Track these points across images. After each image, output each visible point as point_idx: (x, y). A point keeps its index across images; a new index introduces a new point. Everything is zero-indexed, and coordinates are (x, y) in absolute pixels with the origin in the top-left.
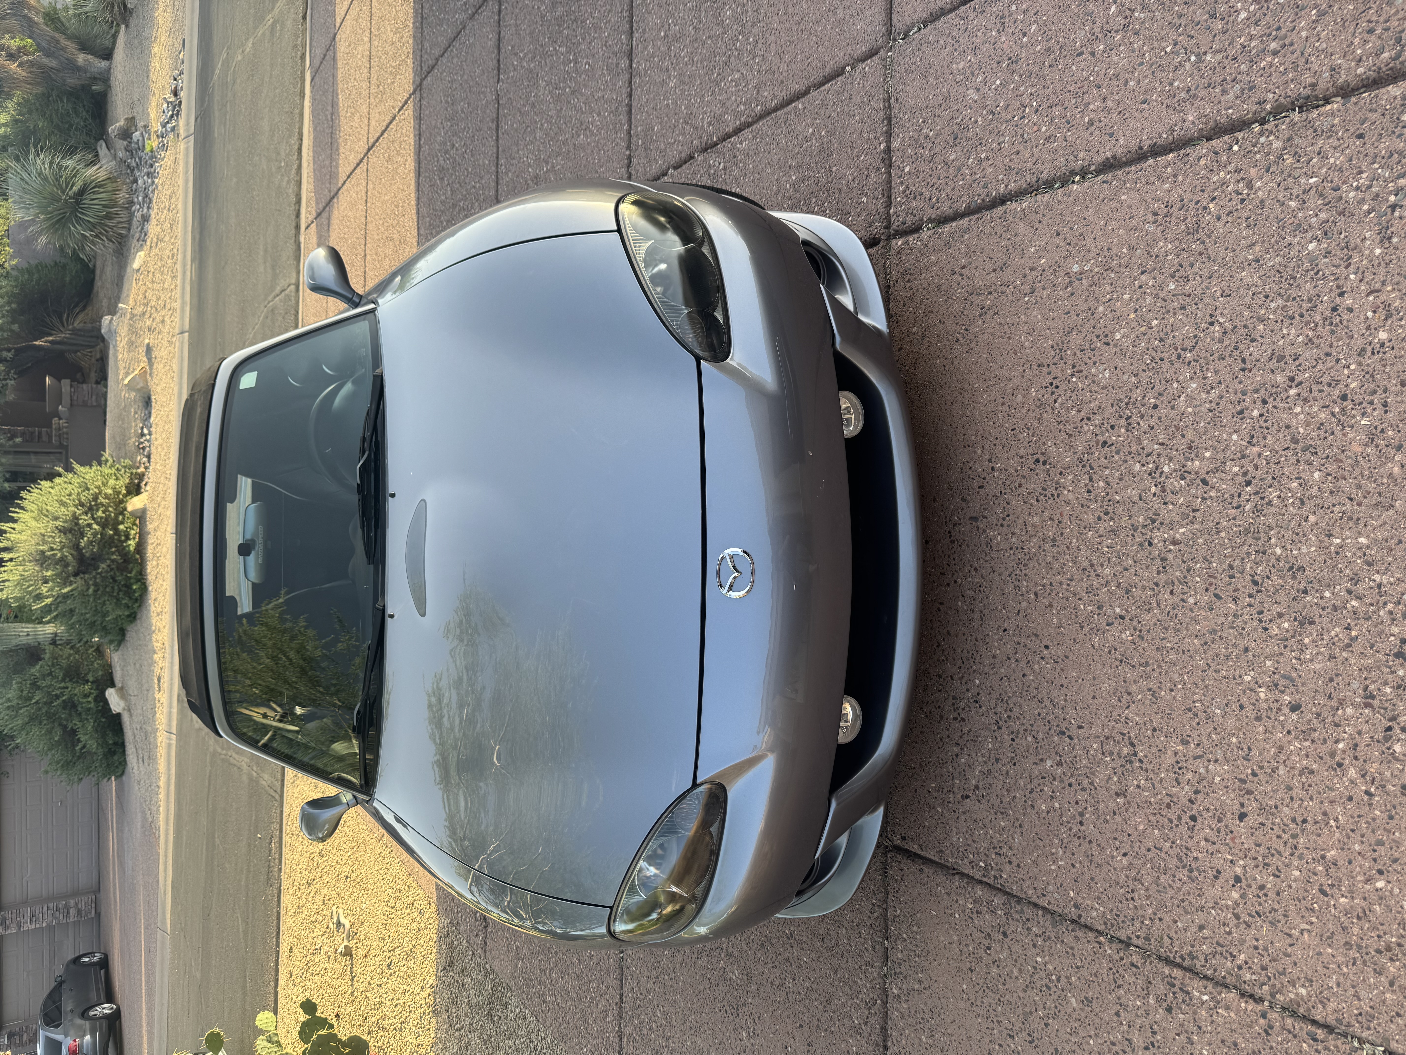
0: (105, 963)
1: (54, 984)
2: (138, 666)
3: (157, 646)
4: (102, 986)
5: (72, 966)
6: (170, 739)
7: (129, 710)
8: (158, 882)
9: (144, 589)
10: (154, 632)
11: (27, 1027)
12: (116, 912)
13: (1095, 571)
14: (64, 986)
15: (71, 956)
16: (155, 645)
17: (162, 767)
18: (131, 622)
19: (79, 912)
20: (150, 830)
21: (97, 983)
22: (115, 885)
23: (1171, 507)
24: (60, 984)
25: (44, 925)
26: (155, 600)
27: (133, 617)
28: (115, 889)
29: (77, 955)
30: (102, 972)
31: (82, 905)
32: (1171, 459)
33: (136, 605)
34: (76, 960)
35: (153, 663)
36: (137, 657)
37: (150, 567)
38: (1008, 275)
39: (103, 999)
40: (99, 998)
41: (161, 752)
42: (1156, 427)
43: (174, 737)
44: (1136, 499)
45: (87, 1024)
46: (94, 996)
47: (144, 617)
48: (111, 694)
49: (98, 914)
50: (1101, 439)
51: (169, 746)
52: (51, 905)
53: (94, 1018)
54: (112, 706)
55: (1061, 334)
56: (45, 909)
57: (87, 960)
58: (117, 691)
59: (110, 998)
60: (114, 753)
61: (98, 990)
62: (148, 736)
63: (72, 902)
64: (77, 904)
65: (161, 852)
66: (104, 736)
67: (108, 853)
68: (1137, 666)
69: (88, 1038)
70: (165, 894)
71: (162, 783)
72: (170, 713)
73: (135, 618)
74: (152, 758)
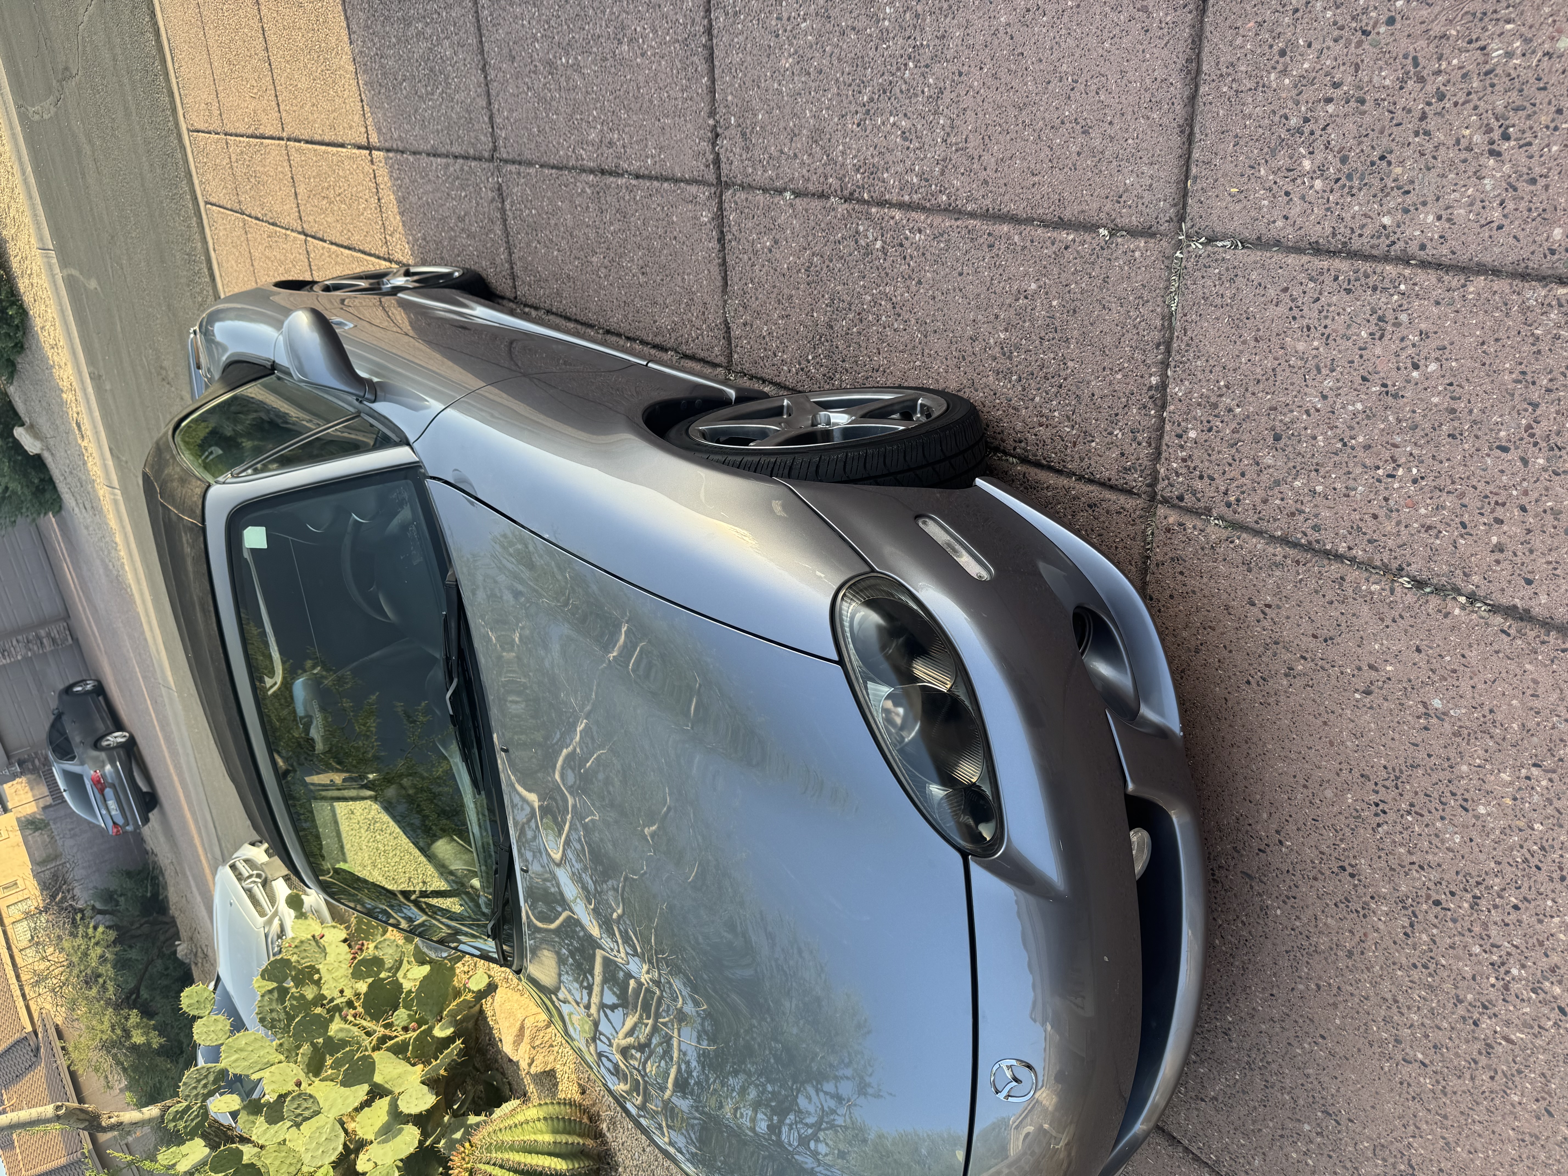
0: (100, 690)
1: (53, 717)
2: (44, 404)
3: (64, 384)
4: (106, 714)
5: (65, 697)
6: (115, 495)
7: (48, 449)
8: (146, 640)
9: (23, 313)
10: (53, 367)
11: (36, 754)
12: (98, 645)
13: (1398, 1007)
14: (65, 718)
15: (61, 686)
16: (61, 383)
17: (113, 523)
18: (19, 353)
19: (54, 641)
20: (118, 584)
21: (99, 711)
22: (87, 618)
23: (1511, 1008)
24: (59, 717)
25: (19, 658)
26: (42, 328)
27: (20, 347)
28: (89, 622)
29: (67, 684)
30: (101, 698)
31: (54, 633)
32: (1523, 966)
33: (19, 334)
34: (68, 690)
35: (62, 403)
36: (40, 394)
37: (22, 285)
38: (1332, 653)
39: (111, 728)
40: (107, 727)
41: (107, 505)
42: (1512, 926)
43: (118, 492)
44: (1469, 976)
45: (103, 755)
46: (101, 727)
47: (34, 347)
48: (19, 433)
49: (76, 641)
50: (1435, 897)
51: (115, 502)
52: (20, 638)
53: (108, 749)
54: (26, 448)
55: (1401, 760)
56: (15, 642)
57: (79, 689)
58: (27, 430)
59: (119, 726)
60: (43, 491)
61: (102, 719)
62: (84, 485)
63: (42, 633)
64: (49, 635)
65: (140, 609)
66: (26, 475)
67: (69, 585)
68: (1433, 1112)
69: (108, 767)
70: (159, 653)
71: (118, 539)
72: (105, 466)
73: (22, 347)
74: (95, 509)
